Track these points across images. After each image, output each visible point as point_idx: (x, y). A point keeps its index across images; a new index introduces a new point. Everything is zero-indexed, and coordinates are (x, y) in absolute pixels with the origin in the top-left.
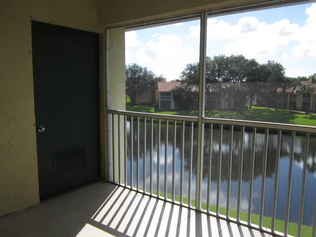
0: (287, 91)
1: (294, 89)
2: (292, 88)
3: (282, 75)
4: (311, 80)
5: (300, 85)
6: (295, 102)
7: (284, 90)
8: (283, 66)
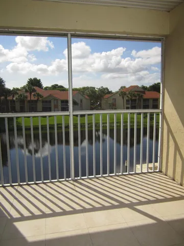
0: (8, 98)
1: (13, 97)
2: (11, 97)
3: (3, 86)
4: (24, 90)
5: (18, 94)
6: (15, 107)
7: (6, 98)
8: (3, 79)
